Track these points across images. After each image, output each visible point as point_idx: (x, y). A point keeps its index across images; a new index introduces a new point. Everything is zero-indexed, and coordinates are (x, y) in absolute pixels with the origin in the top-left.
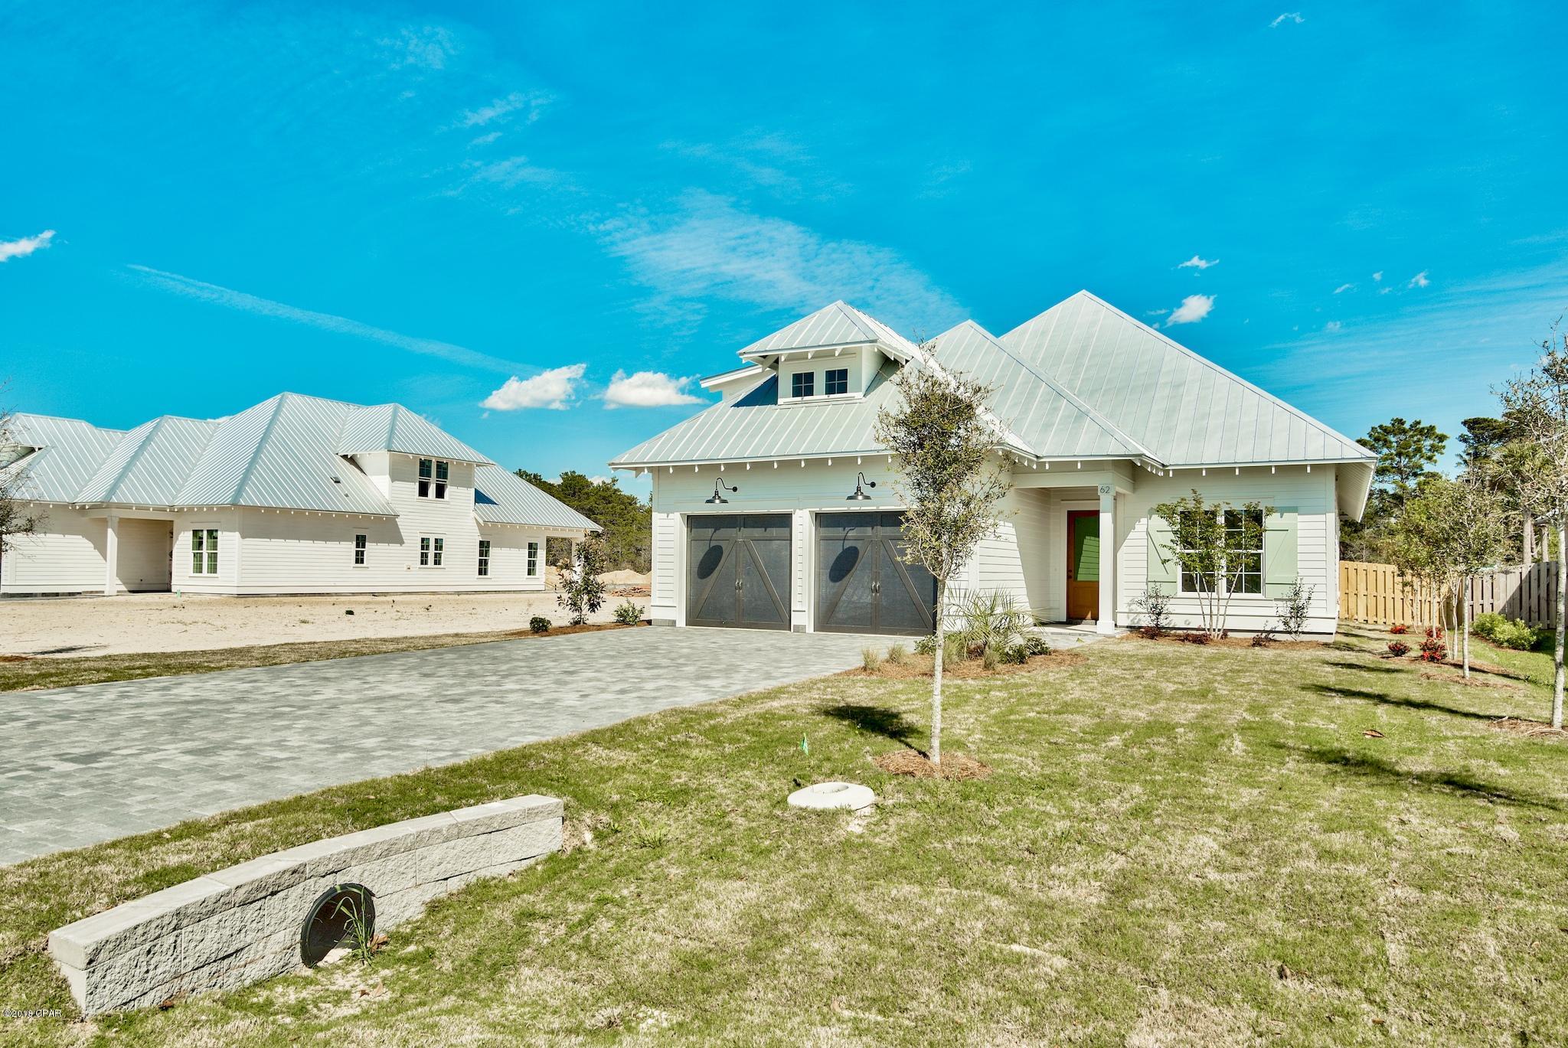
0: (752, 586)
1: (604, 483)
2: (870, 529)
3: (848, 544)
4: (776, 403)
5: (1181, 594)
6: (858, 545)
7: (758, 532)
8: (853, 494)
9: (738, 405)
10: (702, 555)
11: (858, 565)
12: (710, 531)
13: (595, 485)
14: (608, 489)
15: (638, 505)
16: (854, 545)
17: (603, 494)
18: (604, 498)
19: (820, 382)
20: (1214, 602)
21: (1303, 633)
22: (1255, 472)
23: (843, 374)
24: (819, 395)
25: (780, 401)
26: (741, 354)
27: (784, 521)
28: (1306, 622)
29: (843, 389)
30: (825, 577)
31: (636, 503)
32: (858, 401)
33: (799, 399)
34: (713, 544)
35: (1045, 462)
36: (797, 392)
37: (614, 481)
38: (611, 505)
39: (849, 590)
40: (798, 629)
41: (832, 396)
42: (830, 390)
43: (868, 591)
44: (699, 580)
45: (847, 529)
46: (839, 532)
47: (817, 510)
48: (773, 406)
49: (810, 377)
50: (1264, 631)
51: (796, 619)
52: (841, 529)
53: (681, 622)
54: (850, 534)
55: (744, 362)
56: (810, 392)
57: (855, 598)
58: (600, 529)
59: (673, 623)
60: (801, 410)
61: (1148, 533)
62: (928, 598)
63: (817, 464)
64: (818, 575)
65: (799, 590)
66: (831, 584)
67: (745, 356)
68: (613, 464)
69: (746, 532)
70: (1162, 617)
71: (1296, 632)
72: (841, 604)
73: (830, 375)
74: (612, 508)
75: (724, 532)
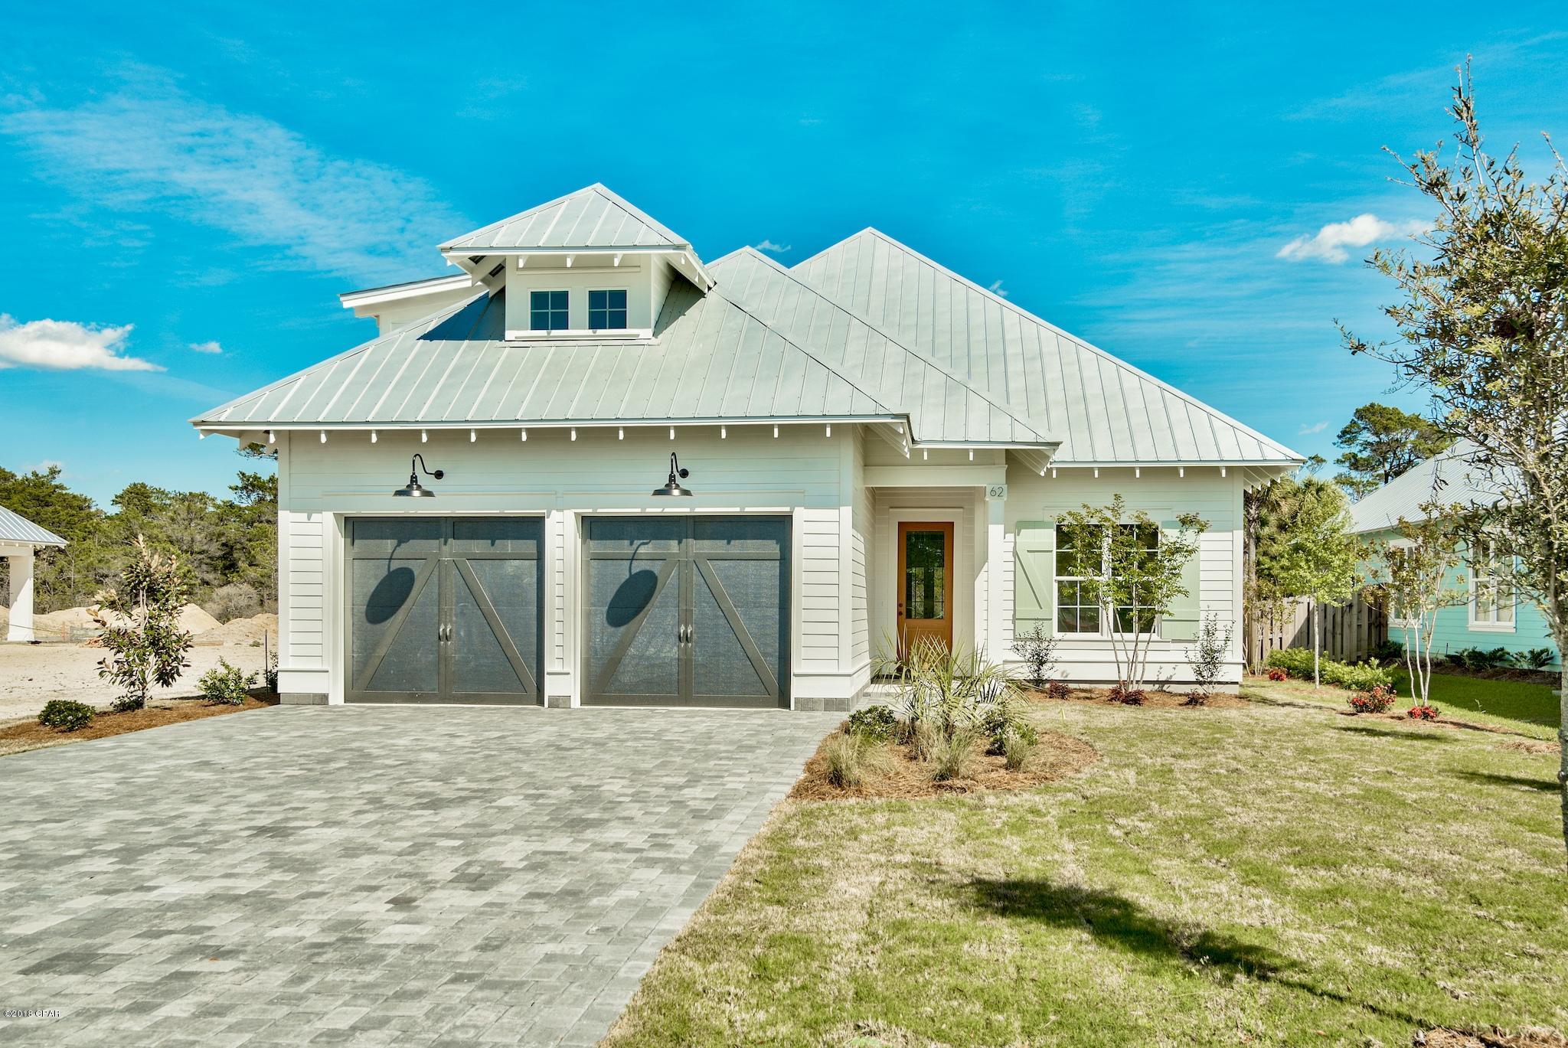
0: (469, 634)
1: (35, 474)
2: (674, 543)
3: (638, 567)
4: (501, 337)
5: (1058, 635)
6: (656, 568)
7: (479, 547)
8: (662, 487)
9: (430, 336)
10: (373, 584)
11: (657, 599)
12: (389, 544)
13: (19, 477)
14: (43, 484)
15: (93, 510)
16: (648, 568)
17: (35, 492)
18: (37, 498)
19: (579, 308)
20: (1141, 646)
21: (1219, 683)
22: (1159, 474)
23: (619, 298)
24: (579, 328)
25: (509, 334)
26: (444, 250)
27: (531, 528)
28: (1224, 668)
29: (620, 321)
30: (601, 618)
31: (89, 507)
32: (645, 342)
33: (543, 333)
34: (396, 565)
35: (922, 450)
36: (538, 323)
37: (54, 472)
38: (50, 509)
39: (641, 639)
40: (555, 703)
41: (600, 332)
42: (596, 322)
43: (674, 639)
44: (369, 625)
45: (637, 543)
46: (624, 547)
47: (588, 511)
48: (497, 343)
49: (562, 298)
50: (1157, 682)
51: (552, 687)
52: (627, 542)
53: (337, 698)
54: (642, 550)
55: (449, 263)
56: (562, 322)
57: (652, 650)
58: (63, 544)
59: (323, 699)
60: (550, 351)
61: (1015, 554)
62: (770, 650)
63: (598, 436)
64: (588, 616)
65: (558, 640)
66: (611, 629)
67: (452, 253)
68: (203, 423)
69: (455, 546)
70: (1045, 667)
71: (1210, 683)
72: (626, 660)
73: (596, 298)
74: (53, 512)
75: (416, 546)
